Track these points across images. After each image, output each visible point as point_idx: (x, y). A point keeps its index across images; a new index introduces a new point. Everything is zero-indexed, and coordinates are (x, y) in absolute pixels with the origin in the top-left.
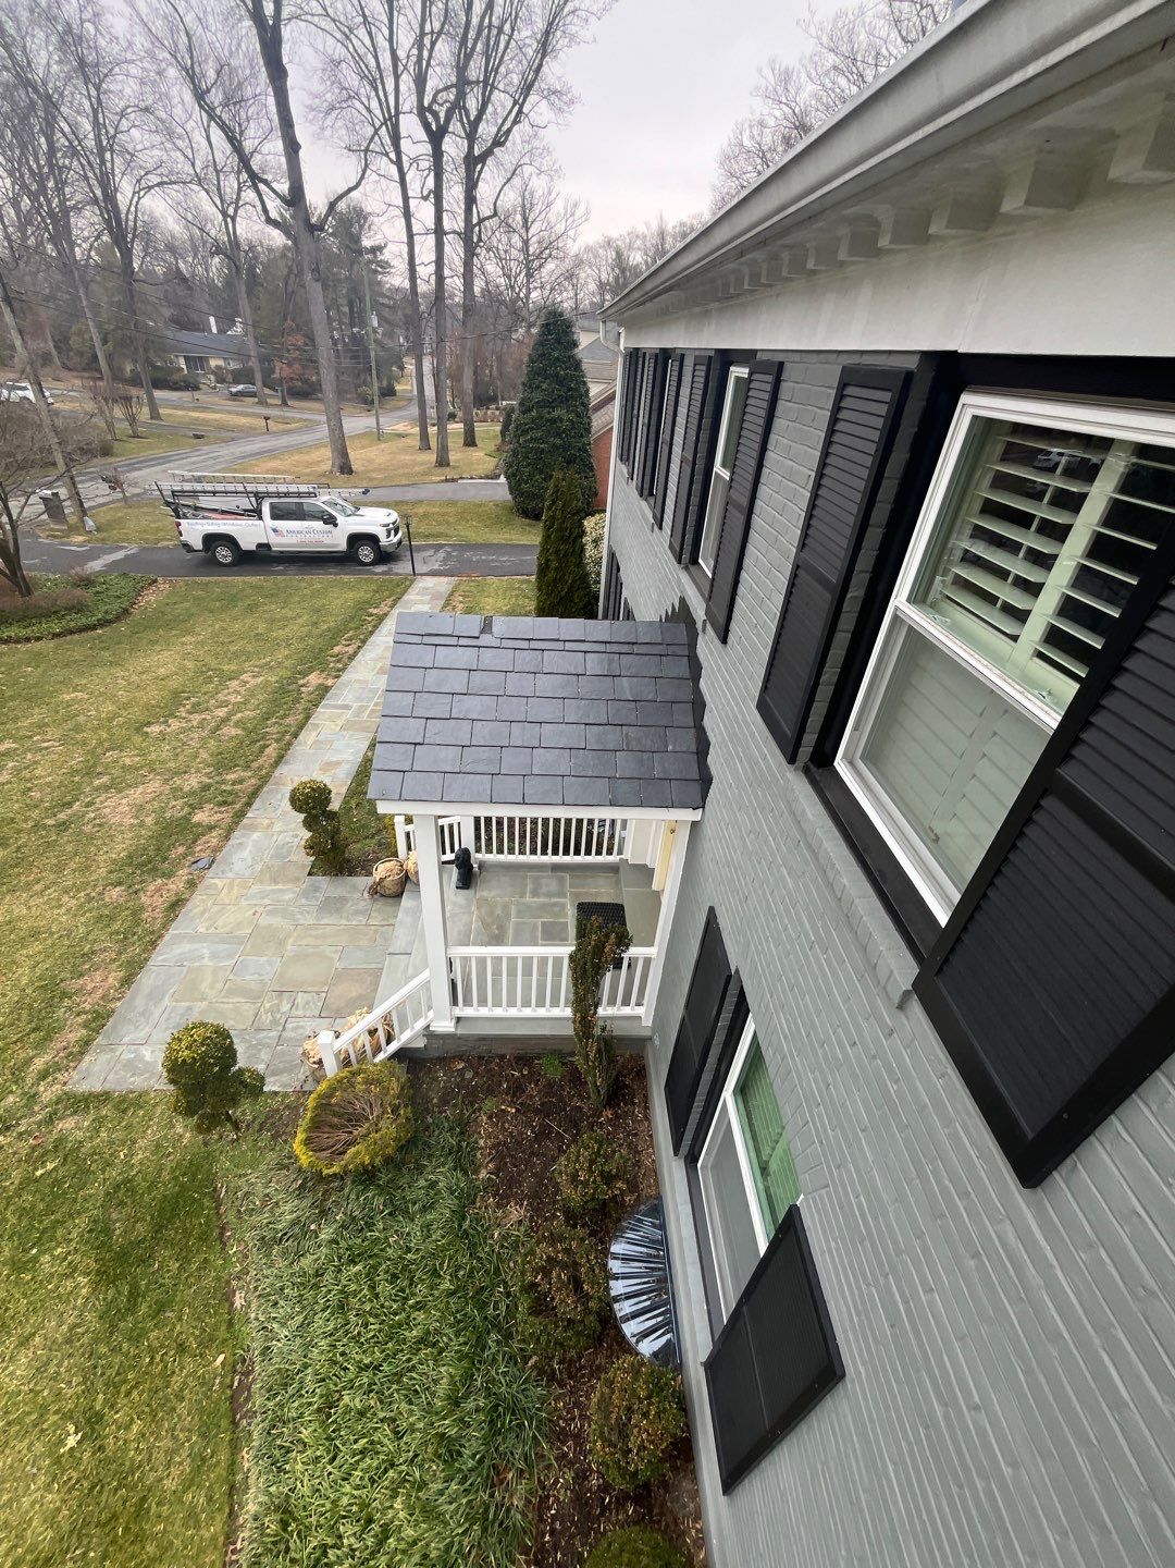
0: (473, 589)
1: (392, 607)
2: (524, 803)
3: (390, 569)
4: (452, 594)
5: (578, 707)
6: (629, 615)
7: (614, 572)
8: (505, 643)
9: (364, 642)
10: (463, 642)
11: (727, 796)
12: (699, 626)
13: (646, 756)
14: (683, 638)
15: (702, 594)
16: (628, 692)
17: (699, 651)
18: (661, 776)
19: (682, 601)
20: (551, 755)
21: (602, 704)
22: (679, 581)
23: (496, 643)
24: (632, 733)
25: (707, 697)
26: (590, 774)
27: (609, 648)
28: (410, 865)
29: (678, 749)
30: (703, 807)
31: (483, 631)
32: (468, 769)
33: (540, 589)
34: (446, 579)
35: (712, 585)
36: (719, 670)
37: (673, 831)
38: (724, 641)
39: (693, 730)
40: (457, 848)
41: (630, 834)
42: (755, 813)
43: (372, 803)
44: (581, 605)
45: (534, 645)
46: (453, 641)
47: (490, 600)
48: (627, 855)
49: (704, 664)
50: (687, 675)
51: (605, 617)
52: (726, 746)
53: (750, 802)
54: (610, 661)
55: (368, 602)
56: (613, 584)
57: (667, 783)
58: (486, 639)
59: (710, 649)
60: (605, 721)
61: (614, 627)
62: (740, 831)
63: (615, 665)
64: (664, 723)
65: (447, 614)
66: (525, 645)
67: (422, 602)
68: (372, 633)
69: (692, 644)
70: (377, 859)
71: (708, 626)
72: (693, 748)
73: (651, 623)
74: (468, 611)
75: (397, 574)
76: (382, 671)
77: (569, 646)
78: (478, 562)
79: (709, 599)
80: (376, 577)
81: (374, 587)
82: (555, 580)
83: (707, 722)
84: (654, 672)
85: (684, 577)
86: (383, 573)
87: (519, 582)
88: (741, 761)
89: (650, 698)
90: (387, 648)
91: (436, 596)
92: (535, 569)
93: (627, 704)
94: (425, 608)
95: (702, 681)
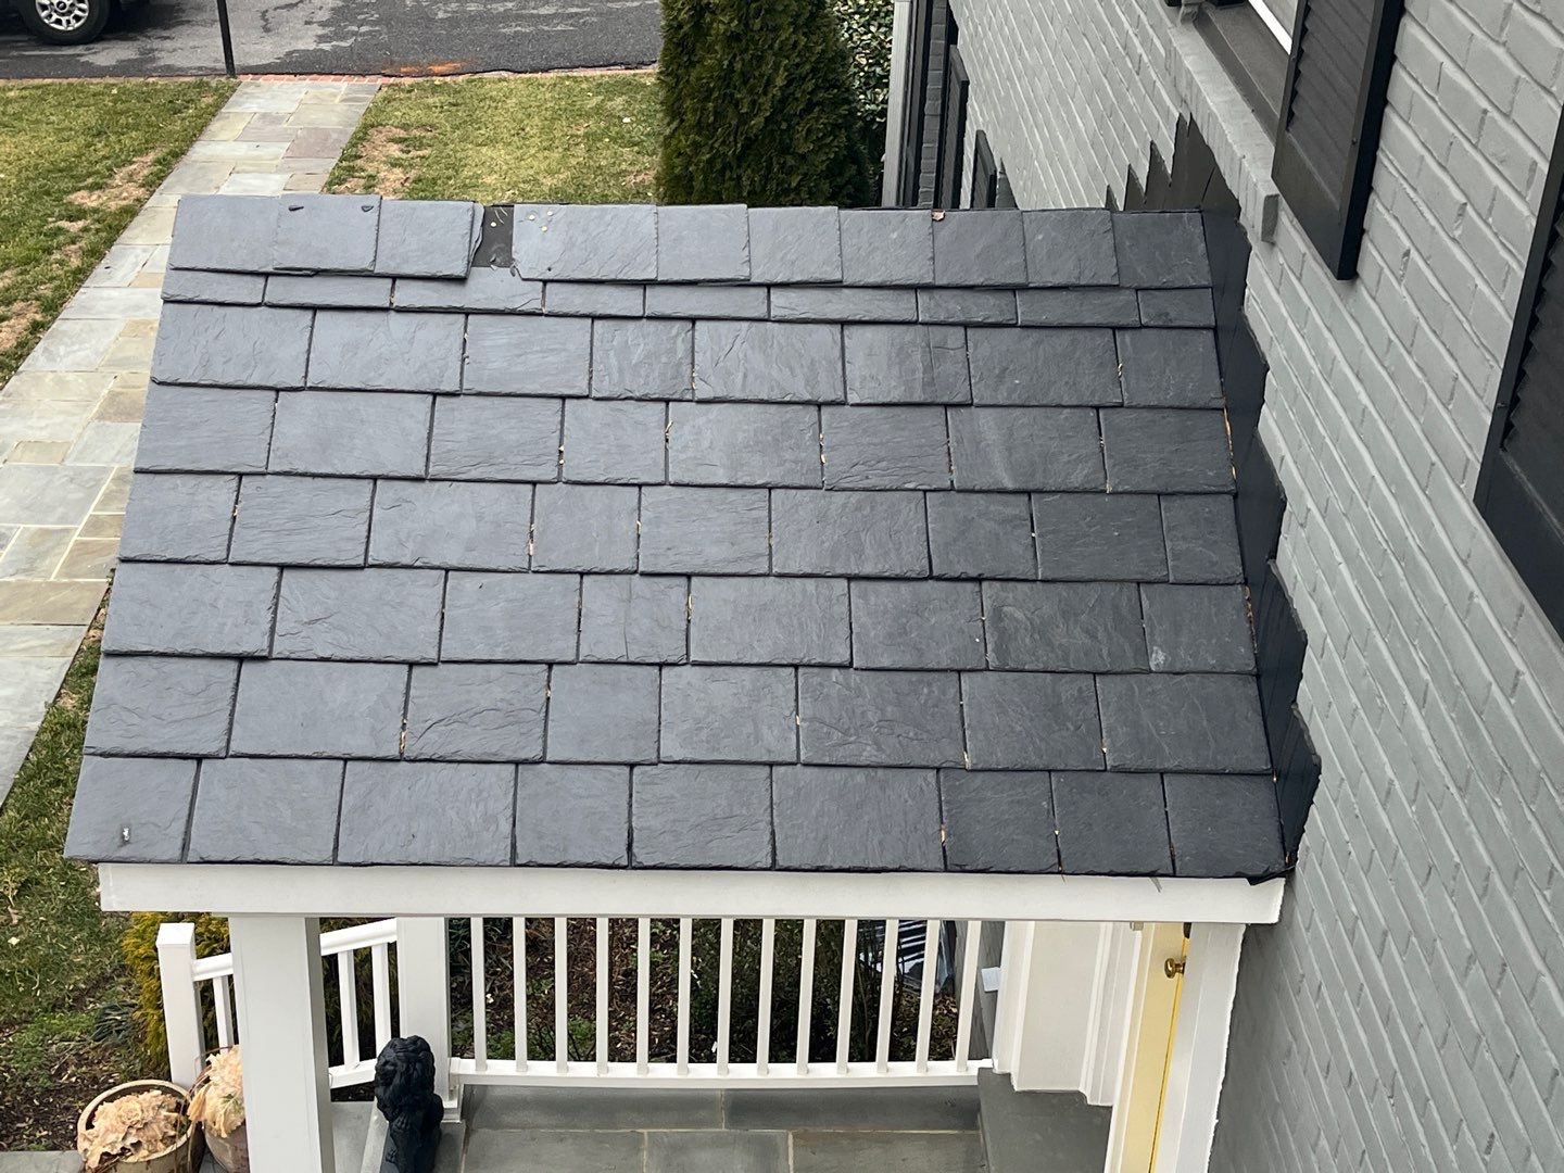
0: (436, 117)
1: (152, 183)
2: (632, 865)
3: (147, 56)
4: (361, 136)
5: (822, 518)
6: (993, 191)
7: (938, 43)
8: (559, 298)
9: (53, 307)
10: (407, 294)
11: (1375, 829)
12: (1252, 218)
13: (1068, 688)
14: (1194, 266)
15: (1260, 110)
16: (998, 459)
17: (1254, 309)
18: (1130, 759)
19: (1188, 133)
20: (726, 690)
21: (908, 507)
22: (1171, 66)
23: (529, 297)
24: (1018, 604)
25: (1290, 474)
26: (868, 754)
27: (927, 306)
28: (212, 1106)
29: (1185, 660)
30: (1288, 874)
31: (478, 258)
32: (432, 744)
33: (674, 110)
34: (343, 85)
35: (1296, 75)
36: (1328, 375)
37: (1175, 967)
38: (1346, 268)
39: (1239, 594)
40: (383, 1038)
41: (1015, 980)
42: (1485, 892)
43: (79, 879)
44: (821, 162)
45: (660, 301)
46: (376, 293)
47: (499, 155)
48: (1008, 1056)
49: (1274, 354)
50: (1212, 393)
51: (908, 199)
52: (1366, 645)
53: (1466, 846)
54: (934, 353)
55: (67, 171)
56: (934, 87)
57: (1150, 786)
58: (491, 285)
59: (1293, 301)
60: (919, 566)
61: (944, 233)
62: (1431, 955)
63: (950, 367)
64: (1134, 569)
65: (349, 202)
66: (628, 301)
67: (260, 168)
68: (80, 276)
69: (1229, 284)
70: (92, 1087)
71: (1286, 219)
72: (1243, 656)
73: (1078, 214)
74: (423, 189)
75: (169, 71)
76: (116, 408)
77: (782, 302)
78: (453, 22)
79: (1284, 123)
80: (96, 84)
81: (89, 117)
82: (726, 77)
83: (1292, 562)
84: (1093, 386)
85: (1192, 51)
86: (123, 69)
87: (599, 87)
88: (1422, 702)
89: (1077, 479)
90: (135, 329)
91: (305, 145)
92: (656, 42)
93: (997, 506)
94: (271, 185)
95: (1267, 416)
